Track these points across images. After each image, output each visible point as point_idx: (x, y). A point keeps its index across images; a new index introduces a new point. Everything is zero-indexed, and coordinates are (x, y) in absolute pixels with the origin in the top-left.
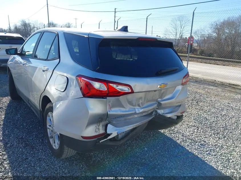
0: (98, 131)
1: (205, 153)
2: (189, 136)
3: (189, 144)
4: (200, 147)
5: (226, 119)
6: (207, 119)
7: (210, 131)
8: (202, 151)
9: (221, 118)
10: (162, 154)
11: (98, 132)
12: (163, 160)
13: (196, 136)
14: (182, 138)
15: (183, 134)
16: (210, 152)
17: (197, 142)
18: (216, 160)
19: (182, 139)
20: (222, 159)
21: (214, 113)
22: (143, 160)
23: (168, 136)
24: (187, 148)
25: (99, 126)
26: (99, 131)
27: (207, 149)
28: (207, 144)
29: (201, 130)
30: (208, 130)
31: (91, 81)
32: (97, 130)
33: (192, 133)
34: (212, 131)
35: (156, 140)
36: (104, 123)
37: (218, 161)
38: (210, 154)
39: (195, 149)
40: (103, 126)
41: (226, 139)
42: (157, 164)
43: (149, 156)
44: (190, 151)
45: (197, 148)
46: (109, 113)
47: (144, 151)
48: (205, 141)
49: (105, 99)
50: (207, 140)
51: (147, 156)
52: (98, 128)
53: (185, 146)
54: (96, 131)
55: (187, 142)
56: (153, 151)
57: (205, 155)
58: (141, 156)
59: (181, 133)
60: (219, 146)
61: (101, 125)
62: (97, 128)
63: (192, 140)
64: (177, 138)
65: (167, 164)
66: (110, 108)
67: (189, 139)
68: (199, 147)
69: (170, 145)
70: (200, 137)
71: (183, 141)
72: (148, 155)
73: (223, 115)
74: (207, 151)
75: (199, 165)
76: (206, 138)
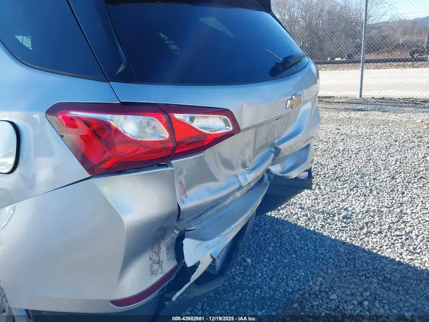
0: (157, 270)
1: (362, 234)
2: (313, 206)
3: (323, 223)
4: (345, 223)
5: (350, 157)
6: (322, 165)
7: (341, 185)
8: (354, 230)
9: (341, 156)
10: (288, 262)
11: (160, 270)
12: (298, 277)
13: (324, 202)
14: (302, 213)
15: (301, 204)
16: (368, 227)
17: (334, 216)
18: (387, 242)
19: (303, 216)
20: (398, 236)
21: (325, 151)
22: (258, 292)
23: (276, 217)
24: (325, 233)
25: (158, 254)
26: (161, 267)
27: (360, 223)
28: (353, 213)
29: (325, 188)
30: (338, 186)
31: (107, 117)
32: (156, 267)
33: (315, 199)
34: (345, 185)
35: (257, 232)
36: (170, 239)
37: (394, 244)
38: (370, 232)
39: (340, 230)
40: (168, 249)
41: (375, 193)
42: (291, 290)
43: (265, 276)
44: (333, 237)
45: (342, 227)
46: (182, 207)
47: (248, 267)
48: (345, 207)
49: (166, 166)
50: (348, 206)
51: (260, 278)
52: (157, 260)
53: (318, 229)
54: (153, 273)
55: (317, 219)
56: (266, 260)
57: (363, 238)
58: (246, 283)
59: (295, 203)
60: (374, 211)
61: (163, 248)
62: (154, 262)
63: (323, 213)
64: (295, 217)
65: (311, 283)
66: (185, 190)
67: (317, 212)
68: (344, 225)
69: (292, 235)
70: (332, 202)
71: (309, 219)
72: (260, 274)
73: (342, 151)
74: (362, 229)
75: (367, 263)
76: (343, 201)
